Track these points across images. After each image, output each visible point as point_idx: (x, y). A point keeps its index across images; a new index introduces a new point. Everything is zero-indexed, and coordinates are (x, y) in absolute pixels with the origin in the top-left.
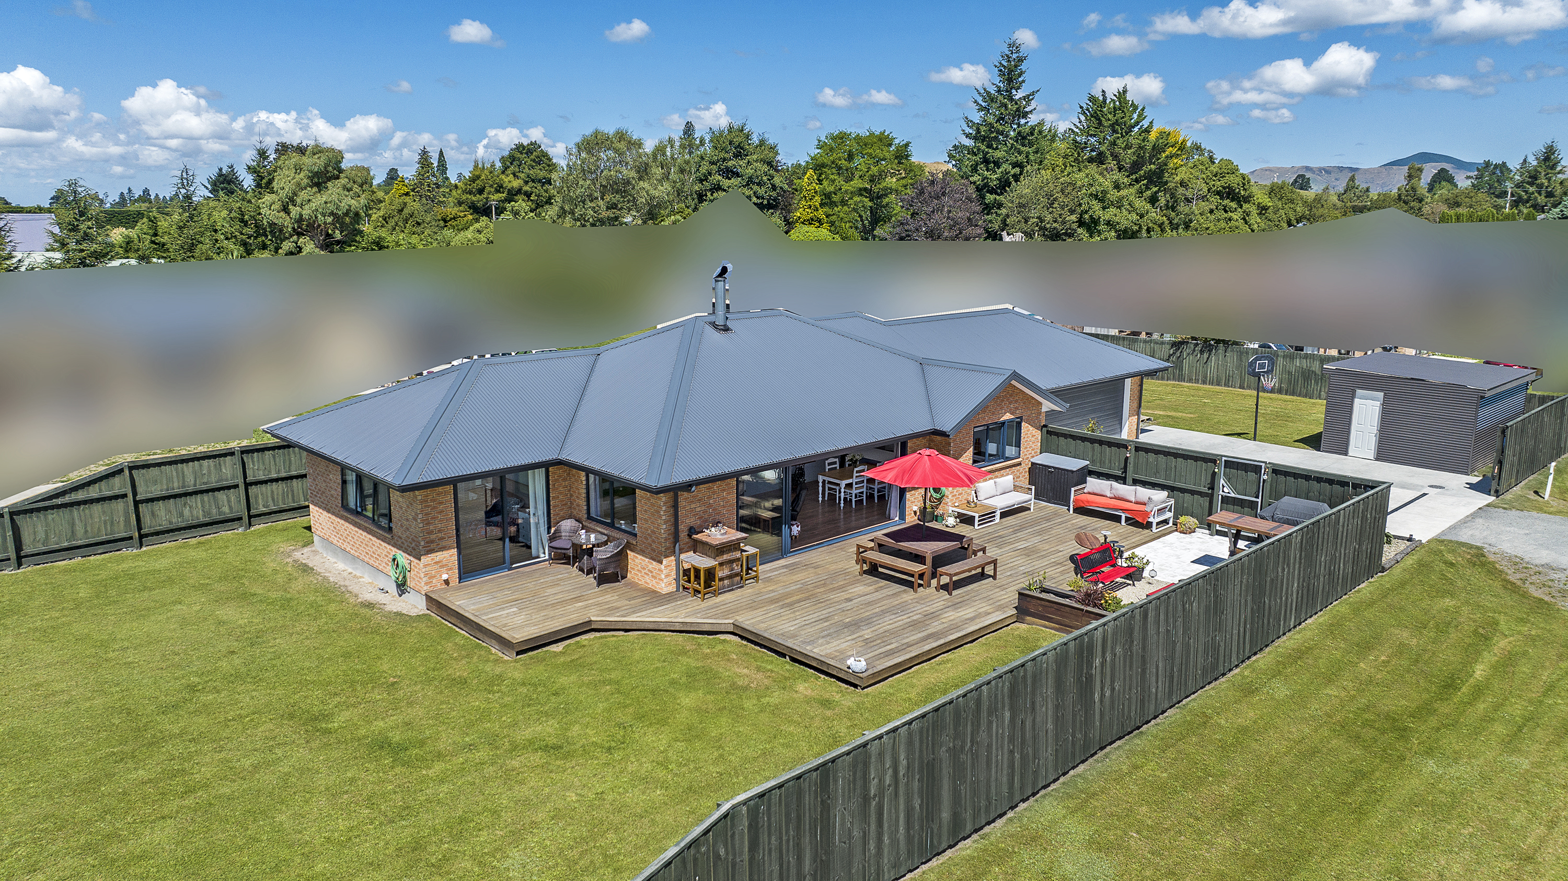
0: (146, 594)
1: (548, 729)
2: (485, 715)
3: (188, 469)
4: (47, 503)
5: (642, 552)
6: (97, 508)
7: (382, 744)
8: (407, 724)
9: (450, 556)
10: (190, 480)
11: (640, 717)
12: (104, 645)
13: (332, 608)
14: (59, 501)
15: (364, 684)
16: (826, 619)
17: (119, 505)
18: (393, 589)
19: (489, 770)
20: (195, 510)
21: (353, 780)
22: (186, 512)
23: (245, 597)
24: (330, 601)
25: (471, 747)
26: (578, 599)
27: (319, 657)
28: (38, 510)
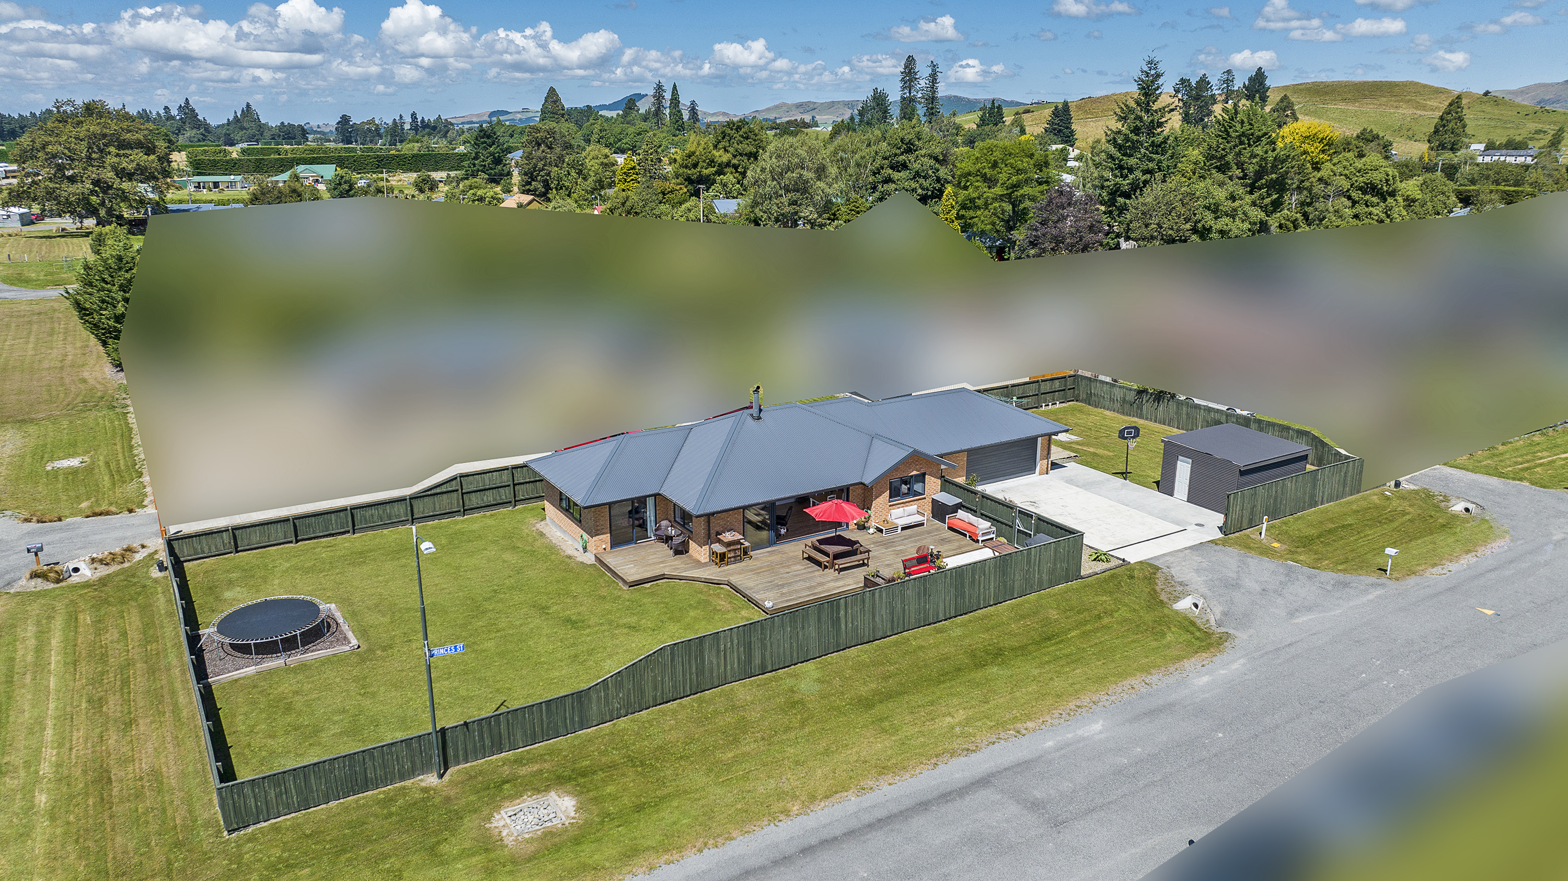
0: (471, 543)
1: (633, 620)
2: (610, 612)
3: (486, 476)
4: (424, 494)
5: (695, 541)
6: (445, 496)
7: (568, 620)
8: (578, 613)
9: (607, 537)
10: (487, 482)
11: (670, 619)
12: (457, 568)
13: (553, 557)
14: (429, 493)
15: (564, 595)
16: (771, 582)
17: (455, 494)
18: (581, 549)
19: (607, 633)
20: (489, 497)
21: (556, 633)
22: (485, 498)
23: (515, 548)
24: (552, 554)
25: (601, 624)
26: (662, 562)
27: (546, 581)
28: (420, 497)
